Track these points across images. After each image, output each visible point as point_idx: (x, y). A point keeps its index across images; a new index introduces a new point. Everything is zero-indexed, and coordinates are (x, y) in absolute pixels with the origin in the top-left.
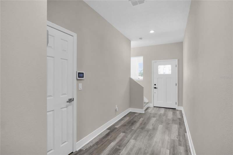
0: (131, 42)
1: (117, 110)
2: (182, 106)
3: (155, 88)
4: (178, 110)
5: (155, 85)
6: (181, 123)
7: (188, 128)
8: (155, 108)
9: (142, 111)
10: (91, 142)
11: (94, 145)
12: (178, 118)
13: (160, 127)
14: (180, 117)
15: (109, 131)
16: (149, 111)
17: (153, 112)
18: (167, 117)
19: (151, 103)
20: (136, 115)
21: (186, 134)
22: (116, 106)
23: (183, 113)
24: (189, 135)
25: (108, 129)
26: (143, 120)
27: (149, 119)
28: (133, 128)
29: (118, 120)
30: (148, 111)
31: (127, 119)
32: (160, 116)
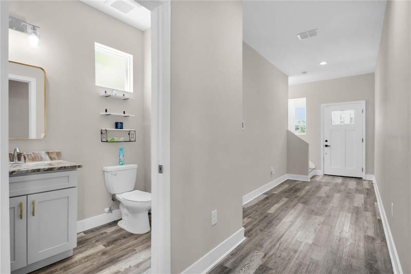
0: (289, 78)
1: (273, 173)
2: (374, 174)
3: (326, 146)
4: (365, 180)
5: (326, 141)
6: (370, 192)
7: (380, 198)
8: (327, 177)
9: (307, 179)
10: (250, 202)
11: (255, 206)
12: (365, 189)
13: (337, 196)
14: (367, 187)
15: (266, 196)
16: (318, 179)
17: (324, 180)
18: (347, 186)
19: (320, 169)
20: (297, 182)
21: (375, 203)
22: (272, 167)
23: (374, 183)
24: (380, 205)
25: (265, 194)
26: (310, 189)
27: (319, 187)
28: (298, 195)
29: (274, 187)
30: (314, 179)
31: (286, 186)
32: (336, 185)
